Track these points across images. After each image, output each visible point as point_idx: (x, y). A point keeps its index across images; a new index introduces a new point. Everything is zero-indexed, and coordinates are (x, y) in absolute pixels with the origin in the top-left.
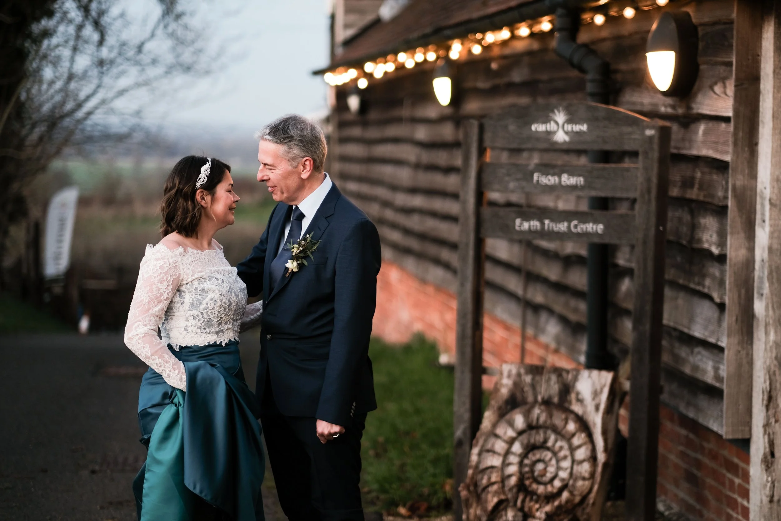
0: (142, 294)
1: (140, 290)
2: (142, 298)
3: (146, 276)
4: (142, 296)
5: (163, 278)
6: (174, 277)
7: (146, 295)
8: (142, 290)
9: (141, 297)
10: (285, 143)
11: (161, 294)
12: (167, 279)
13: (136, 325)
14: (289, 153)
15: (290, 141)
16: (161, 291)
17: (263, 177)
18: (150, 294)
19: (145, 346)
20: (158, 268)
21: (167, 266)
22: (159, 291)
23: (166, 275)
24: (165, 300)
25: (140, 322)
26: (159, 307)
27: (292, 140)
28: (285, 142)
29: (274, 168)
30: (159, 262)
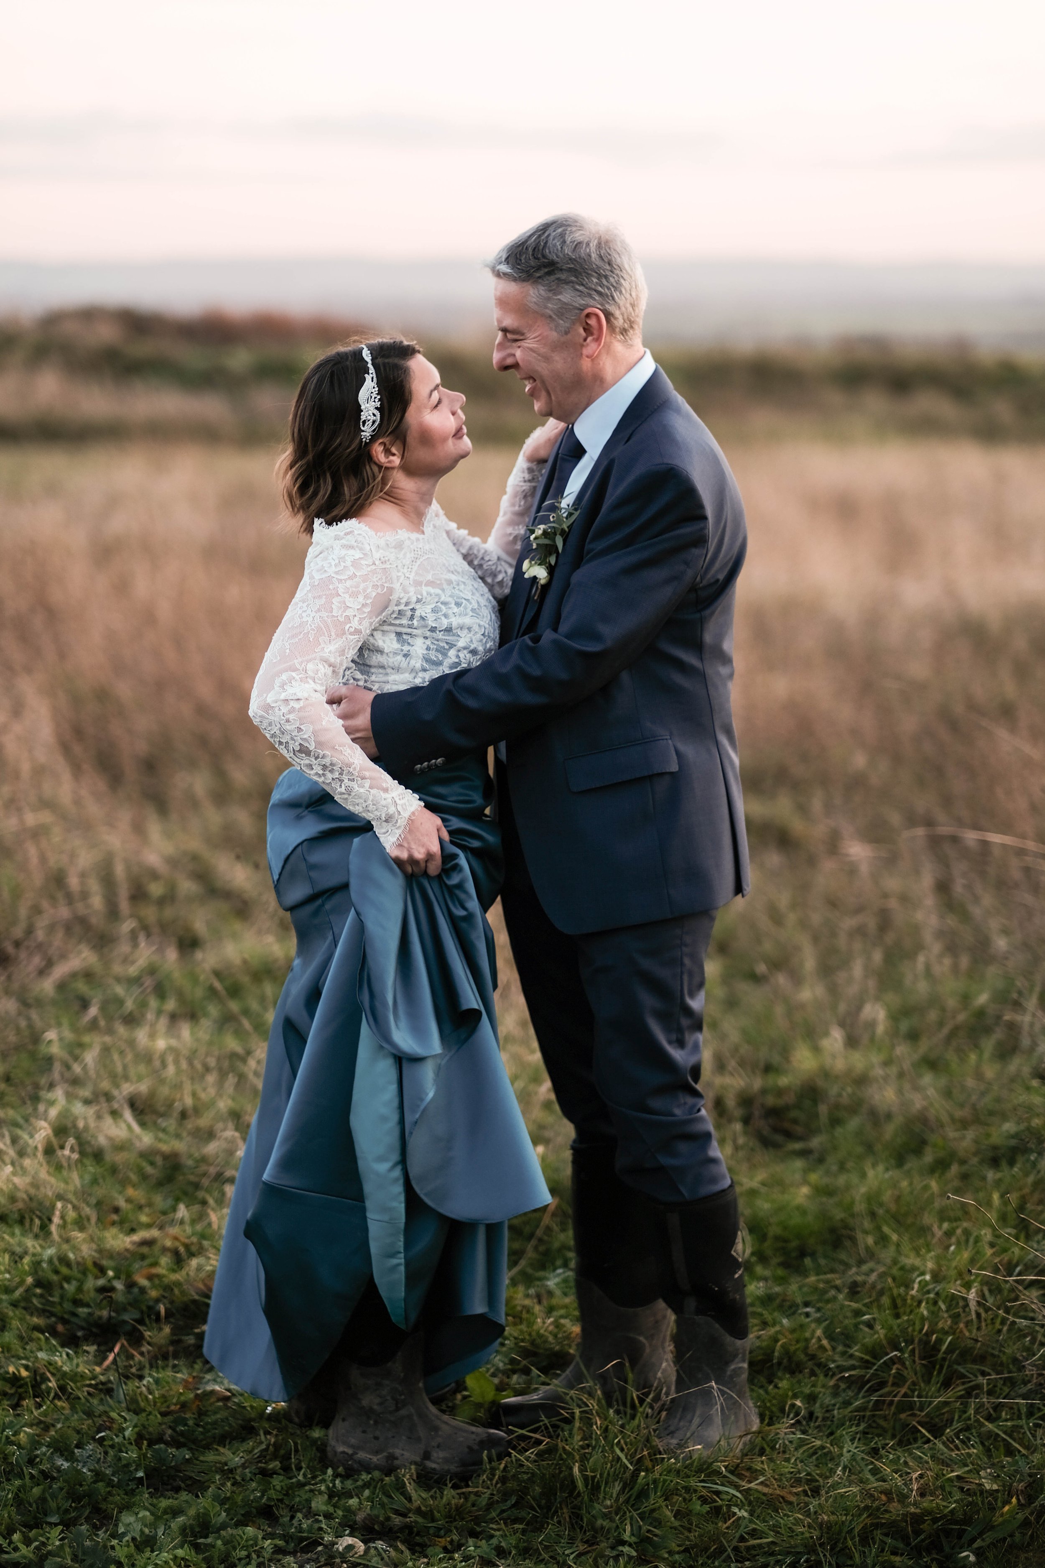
0: (305, 611)
1: (300, 604)
2: (305, 620)
3: (317, 576)
4: (304, 615)
5: (357, 586)
6: (379, 590)
7: (313, 614)
8: (306, 604)
9: (301, 617)
10: (539, 277)
11: (348, 619)
12: (365, 590)
13: (284, 677)
14: (549, 299)
15: (549, 273)
16: (349, 613)
17: (504, 359)
18: (324, 614)
19: (302, 727)
20: (349, 563)
21: (368, 565)
22: (344, 611)
23: (364, 581)
24: (351, 634)
25: (293, 671)
26: (337, 646)
27: (553, 270)
28: (538, 275)
29: (521, 338)
30: (351, 552)
